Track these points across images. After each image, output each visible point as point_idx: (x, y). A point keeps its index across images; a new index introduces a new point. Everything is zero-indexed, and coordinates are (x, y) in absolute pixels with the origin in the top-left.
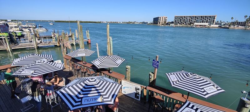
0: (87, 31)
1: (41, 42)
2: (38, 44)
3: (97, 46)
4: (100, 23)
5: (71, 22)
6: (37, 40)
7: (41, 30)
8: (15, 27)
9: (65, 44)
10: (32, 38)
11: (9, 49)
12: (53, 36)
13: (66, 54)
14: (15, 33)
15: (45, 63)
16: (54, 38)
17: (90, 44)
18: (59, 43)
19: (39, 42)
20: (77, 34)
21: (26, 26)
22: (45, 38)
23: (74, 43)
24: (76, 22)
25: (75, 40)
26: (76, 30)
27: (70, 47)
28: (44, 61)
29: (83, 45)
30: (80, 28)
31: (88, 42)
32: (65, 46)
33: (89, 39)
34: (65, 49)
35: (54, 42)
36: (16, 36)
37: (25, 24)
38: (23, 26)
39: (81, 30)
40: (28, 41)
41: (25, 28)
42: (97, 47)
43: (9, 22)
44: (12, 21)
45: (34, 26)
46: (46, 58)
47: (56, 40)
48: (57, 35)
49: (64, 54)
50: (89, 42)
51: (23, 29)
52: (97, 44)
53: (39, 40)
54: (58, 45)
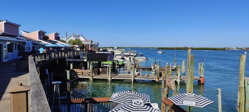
0: (200, 64)
1: (139, 74)
2: (136, 76)
3: (220, 93)
4: (224, 49)
5: (178, 49)
6: (135, 71)
7: (141, 59)
8: (119, 55)
9: (167, 82)
10: (131, 69)
11: (109, 79)
12: (153, 68)
13: (166, 96)
14: (118, 61)
15: (141, 106)
16: (154, 70)
17: (203, 84)
18: (158, 78)
19: (136, 73)
20: (183, 67)
21: (128, 54)
22: (144, 69)
23: (178, 81)
24: (186, 49)
25: (180, 76)
26: (183, 62)
27: (173, 87)
28: (141, 104)
29: (192, 85)
30: (191, 59)
31: (199, 81)
32: (167, 84)
33: (202, 76)
34: (166, 89)
35: (153, 76)
36: (118, 65)
37: (127, 52)
38: (126, 54)
39: (191, 62)
40: (127, 71)
41: (127, 56)
42: (220, 96)
43: (115, 49)
44: (118, 48)
45: (135, 54)
46: (143, 98)
47: (156, 74)
48: (158, 67)
49: (164, 96)
50: (202, 82)
51: (125, 57)
52: (219, 90)
53: (137, 71)
54: (157, 80)
